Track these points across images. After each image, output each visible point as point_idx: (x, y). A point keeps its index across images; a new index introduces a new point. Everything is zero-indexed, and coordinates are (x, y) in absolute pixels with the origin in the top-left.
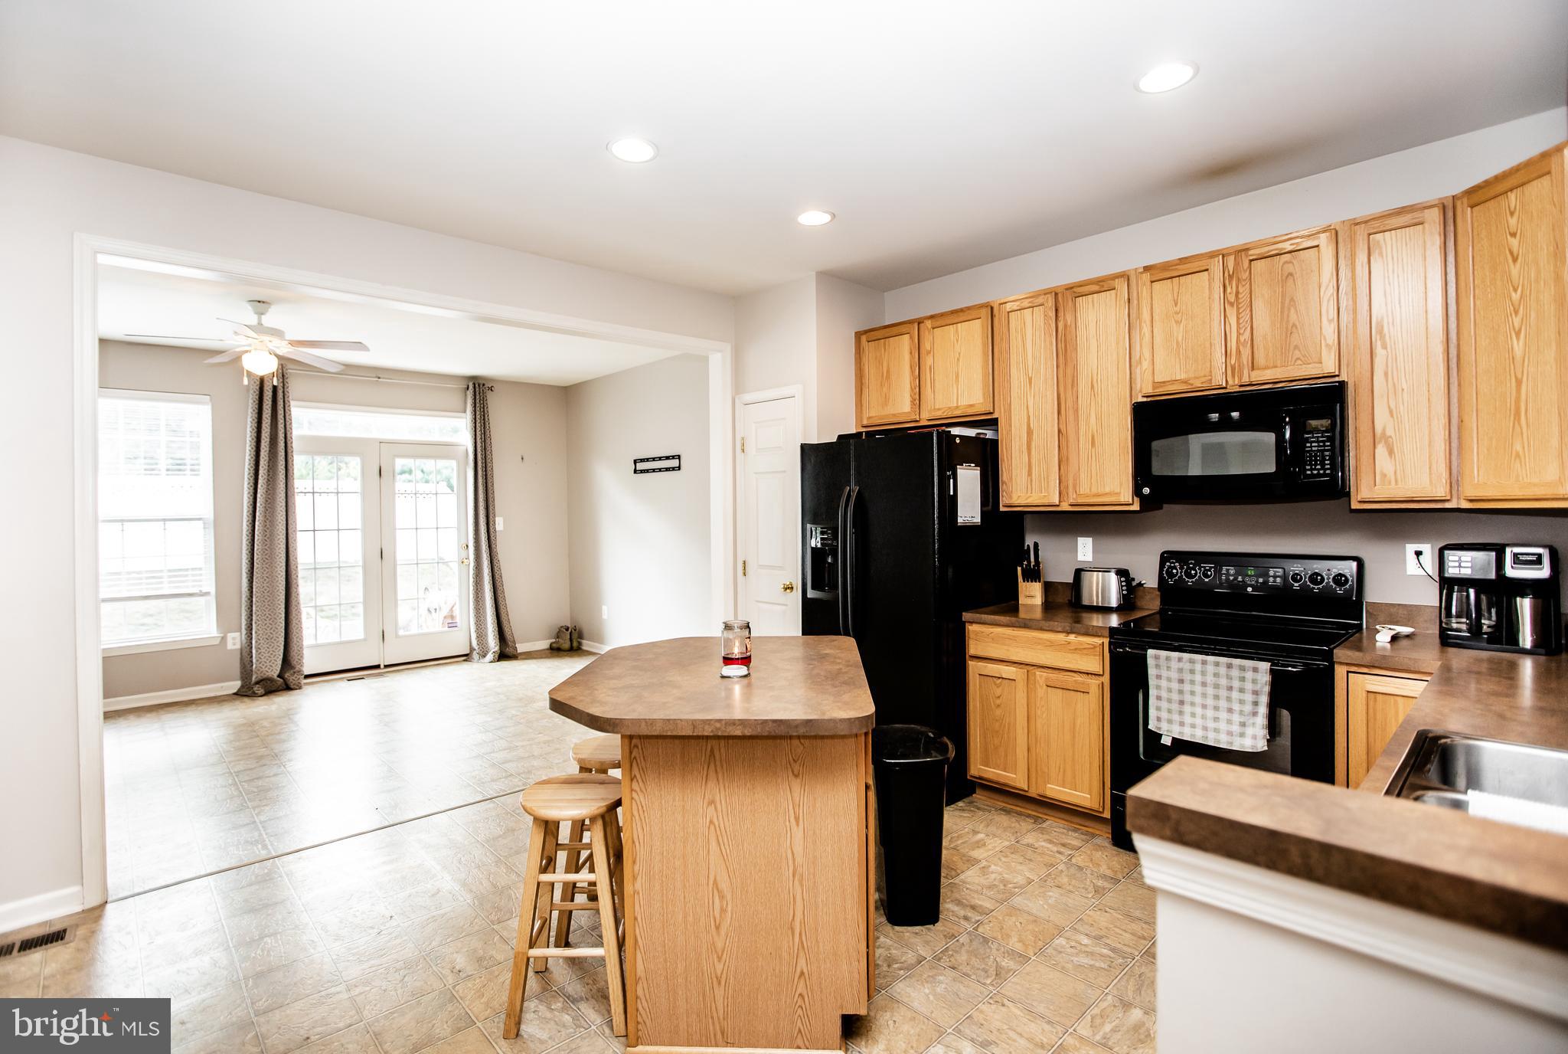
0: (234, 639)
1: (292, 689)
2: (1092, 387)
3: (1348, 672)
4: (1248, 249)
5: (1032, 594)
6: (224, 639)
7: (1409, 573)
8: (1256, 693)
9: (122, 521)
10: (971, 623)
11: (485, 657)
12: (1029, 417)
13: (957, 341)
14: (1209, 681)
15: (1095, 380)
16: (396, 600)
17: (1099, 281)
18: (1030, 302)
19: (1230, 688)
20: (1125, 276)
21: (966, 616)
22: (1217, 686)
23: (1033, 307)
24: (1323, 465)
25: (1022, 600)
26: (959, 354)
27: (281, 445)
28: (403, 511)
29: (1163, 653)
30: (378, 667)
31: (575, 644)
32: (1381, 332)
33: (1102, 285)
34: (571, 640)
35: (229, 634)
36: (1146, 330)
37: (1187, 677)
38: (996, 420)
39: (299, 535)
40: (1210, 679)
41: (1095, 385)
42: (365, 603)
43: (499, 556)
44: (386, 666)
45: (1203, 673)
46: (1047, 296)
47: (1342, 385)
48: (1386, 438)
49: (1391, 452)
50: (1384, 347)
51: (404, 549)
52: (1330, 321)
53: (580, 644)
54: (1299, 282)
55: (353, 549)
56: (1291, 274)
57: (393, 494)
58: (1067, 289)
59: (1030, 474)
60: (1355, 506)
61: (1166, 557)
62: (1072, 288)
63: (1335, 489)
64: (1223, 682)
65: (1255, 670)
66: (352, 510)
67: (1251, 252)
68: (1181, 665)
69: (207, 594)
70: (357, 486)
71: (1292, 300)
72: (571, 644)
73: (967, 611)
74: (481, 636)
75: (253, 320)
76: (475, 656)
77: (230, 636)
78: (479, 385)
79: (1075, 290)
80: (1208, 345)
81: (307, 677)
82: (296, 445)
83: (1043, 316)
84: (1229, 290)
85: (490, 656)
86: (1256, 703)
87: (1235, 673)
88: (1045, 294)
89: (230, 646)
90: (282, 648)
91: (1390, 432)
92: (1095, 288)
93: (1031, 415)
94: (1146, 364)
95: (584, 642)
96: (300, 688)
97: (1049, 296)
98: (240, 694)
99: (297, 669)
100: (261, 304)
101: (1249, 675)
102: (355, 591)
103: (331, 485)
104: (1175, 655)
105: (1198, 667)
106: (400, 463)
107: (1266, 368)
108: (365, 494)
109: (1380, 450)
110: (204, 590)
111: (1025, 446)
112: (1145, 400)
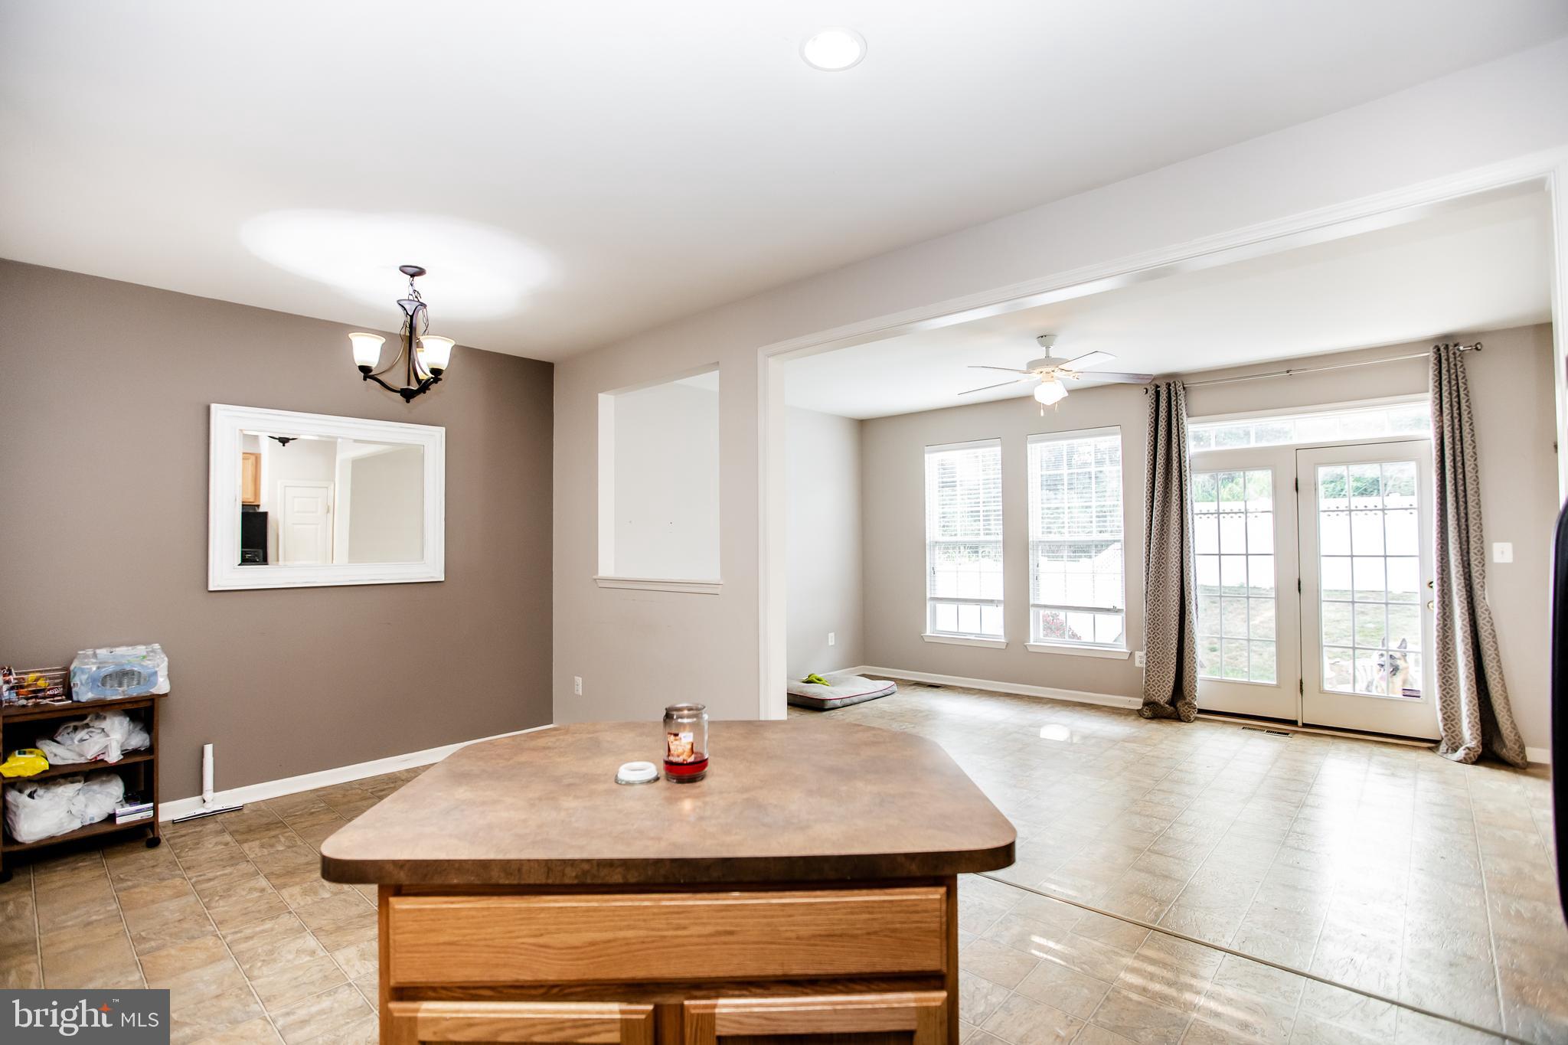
0: (1141, 657)
1: (1181, 721)
6: (1131, 655)
11: (1456, 751)
16: (1320, 644)
27: (1176, 465)
28: (1332, 532)
30: (1294, 723)
35: (1136, 652)
42: (1279, 641)
44: (1305, 725)
55: (1265, 576)
57: (1316, 512)
66: (1264, 532)
69: (1118, 611)
70: (1268, 503)
74: (1450, 718)
75: (1039, 353)
76: (1443, 747)
77: (1136, 654)
81: (1201, 711)
85: (1461, 753)
89: (1137, 663)
90: (1172, 674)
96: (1189, 721)
98: (1139, 714)
99: (1188, 700)
100: (1044, 338)
102: (1267, 626)
103: (1238, 506)
106: (1323, 473)
108: (1276, 512)
110: (1116, 607)
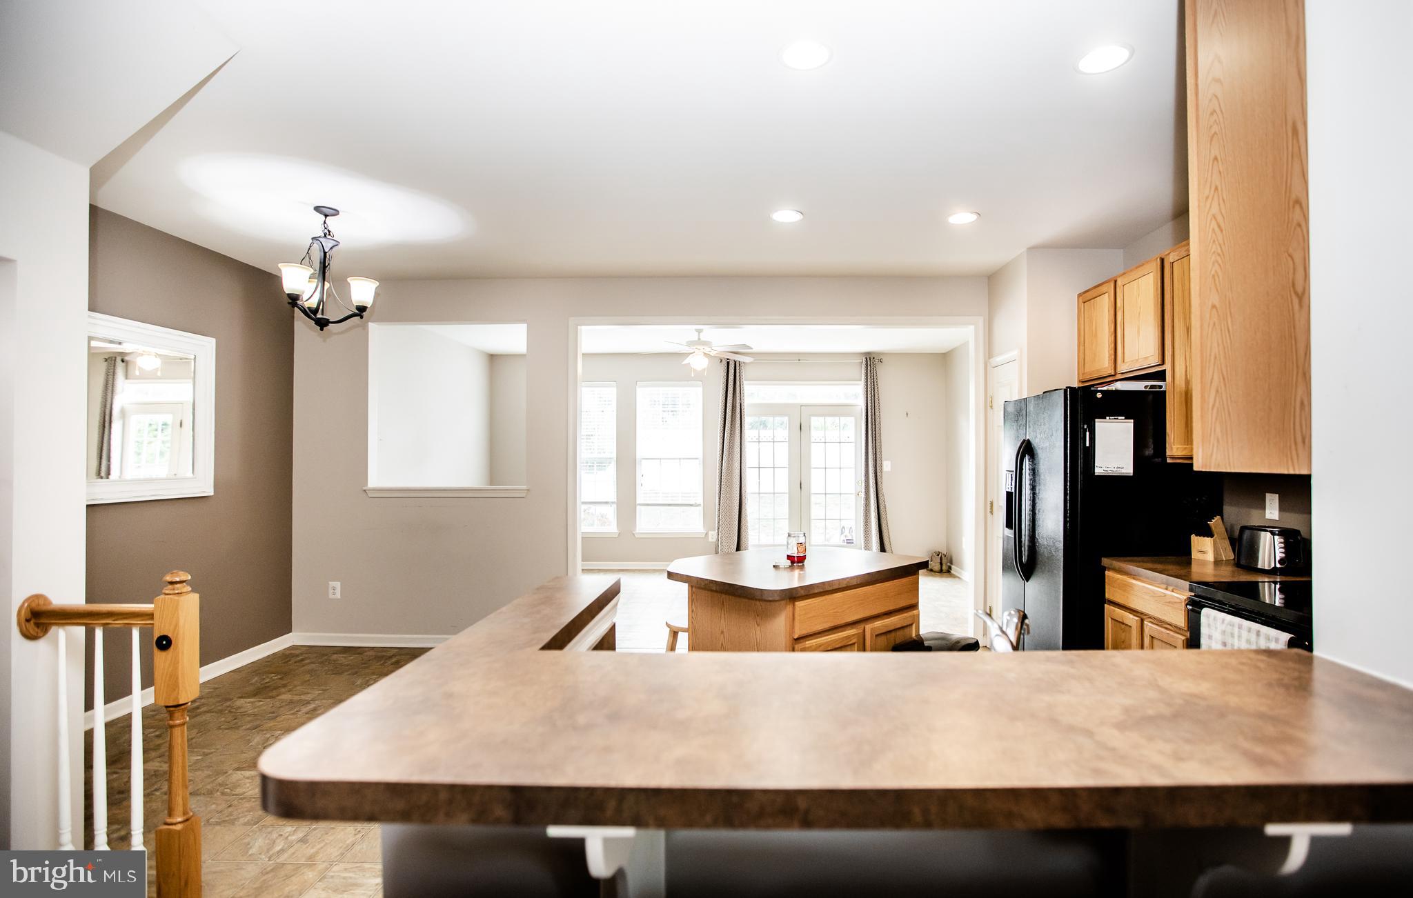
0: (712, 535)
5: (1203, 549)
6: (707, 534)
9: (660, 459)
10: (1109, 569)
13: (1139, 296)
16: (810, 520)
21: (1105, 561)
25: (1195, 555)
27: (738, 410)
28: (817, 455)
31: (944, 568)
34: (941, 564)
39: (748, 470)
42: (790, 518)
43: (884, 490)
51: (816, 482)
53: (950, 568)
55: (782, 482)
57: (809, 443)
59: (1187, 425)
66: (783, 455)
69: (699, 505)
70: (786, 438)
72: (941, 567)
73: (1107, 556)
77: (710, 533)
78: (870, 359)
82: (746, 410)
89: (710, 540)
90: (736, 544)
95: (953, 567)
102: (784, 510)
103: (769, 438)
106: (814, 421)
108: (791, 443)
110: (698, 503)
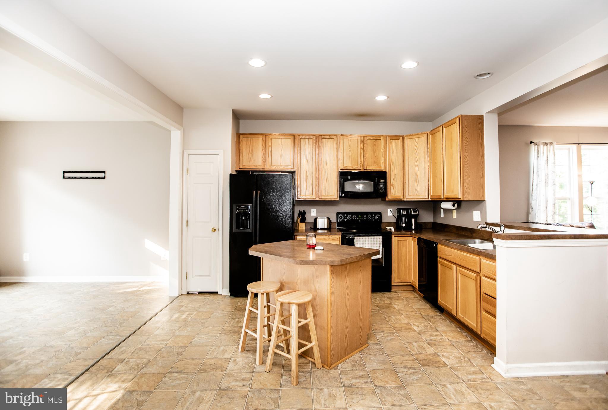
2: (326, 165)
3: (394, 237)
4: (366, 136)
5: (302, 227)
7: (389, 215)
8: (380, 244)
12: (306, 172)
13: (281, 144)
14: (369, 243)
15: (327, 163)
17: (329, 135)
18: (308, 137)
19: (374, 244)
20: (336, 136)
22: (371, 244)
23: (309, 139)
24: (383, 190)
26: (282, 149)
29: (359, 237)
32: (392, 161)
33: (330, 136)
36: (342, 151)
37: (364, 242)
38: (295, 171)
40: (370, 242)
41: (327, 165)
45: (368, 241)
46: (313, 136)
47: (385, 173)
48: (393, 185)
49: (393, 188)
50: (392, 165)
52: (383, 157)
54: (377, 147)
56: (375, 145)
58: (320, 136)
59: (306, 189)
60: (387, 200)
61: (338, 213)
62: (321, 135)
63: (384, 195)
64: (373, 242)
65: (379, 238)
67: (367, 137)
68: (363, 240)
71: (375, 151)
79: (322, 136)
80: (357, 158)
83: (312, 142)
84: (362, 145)
86: (379, 246)
87: (375, 240)
88: (313, 135)
91: (393, 184)
92: (328, 137)
93: (307, 171)
94: (342, 161)
97: (314, 136)
101: (378, 240)
104: (361, 237)
105: (367, 240)
107: (370, 166)
109: (392, 188)
111: (305, 181)
112: (341, 170)
